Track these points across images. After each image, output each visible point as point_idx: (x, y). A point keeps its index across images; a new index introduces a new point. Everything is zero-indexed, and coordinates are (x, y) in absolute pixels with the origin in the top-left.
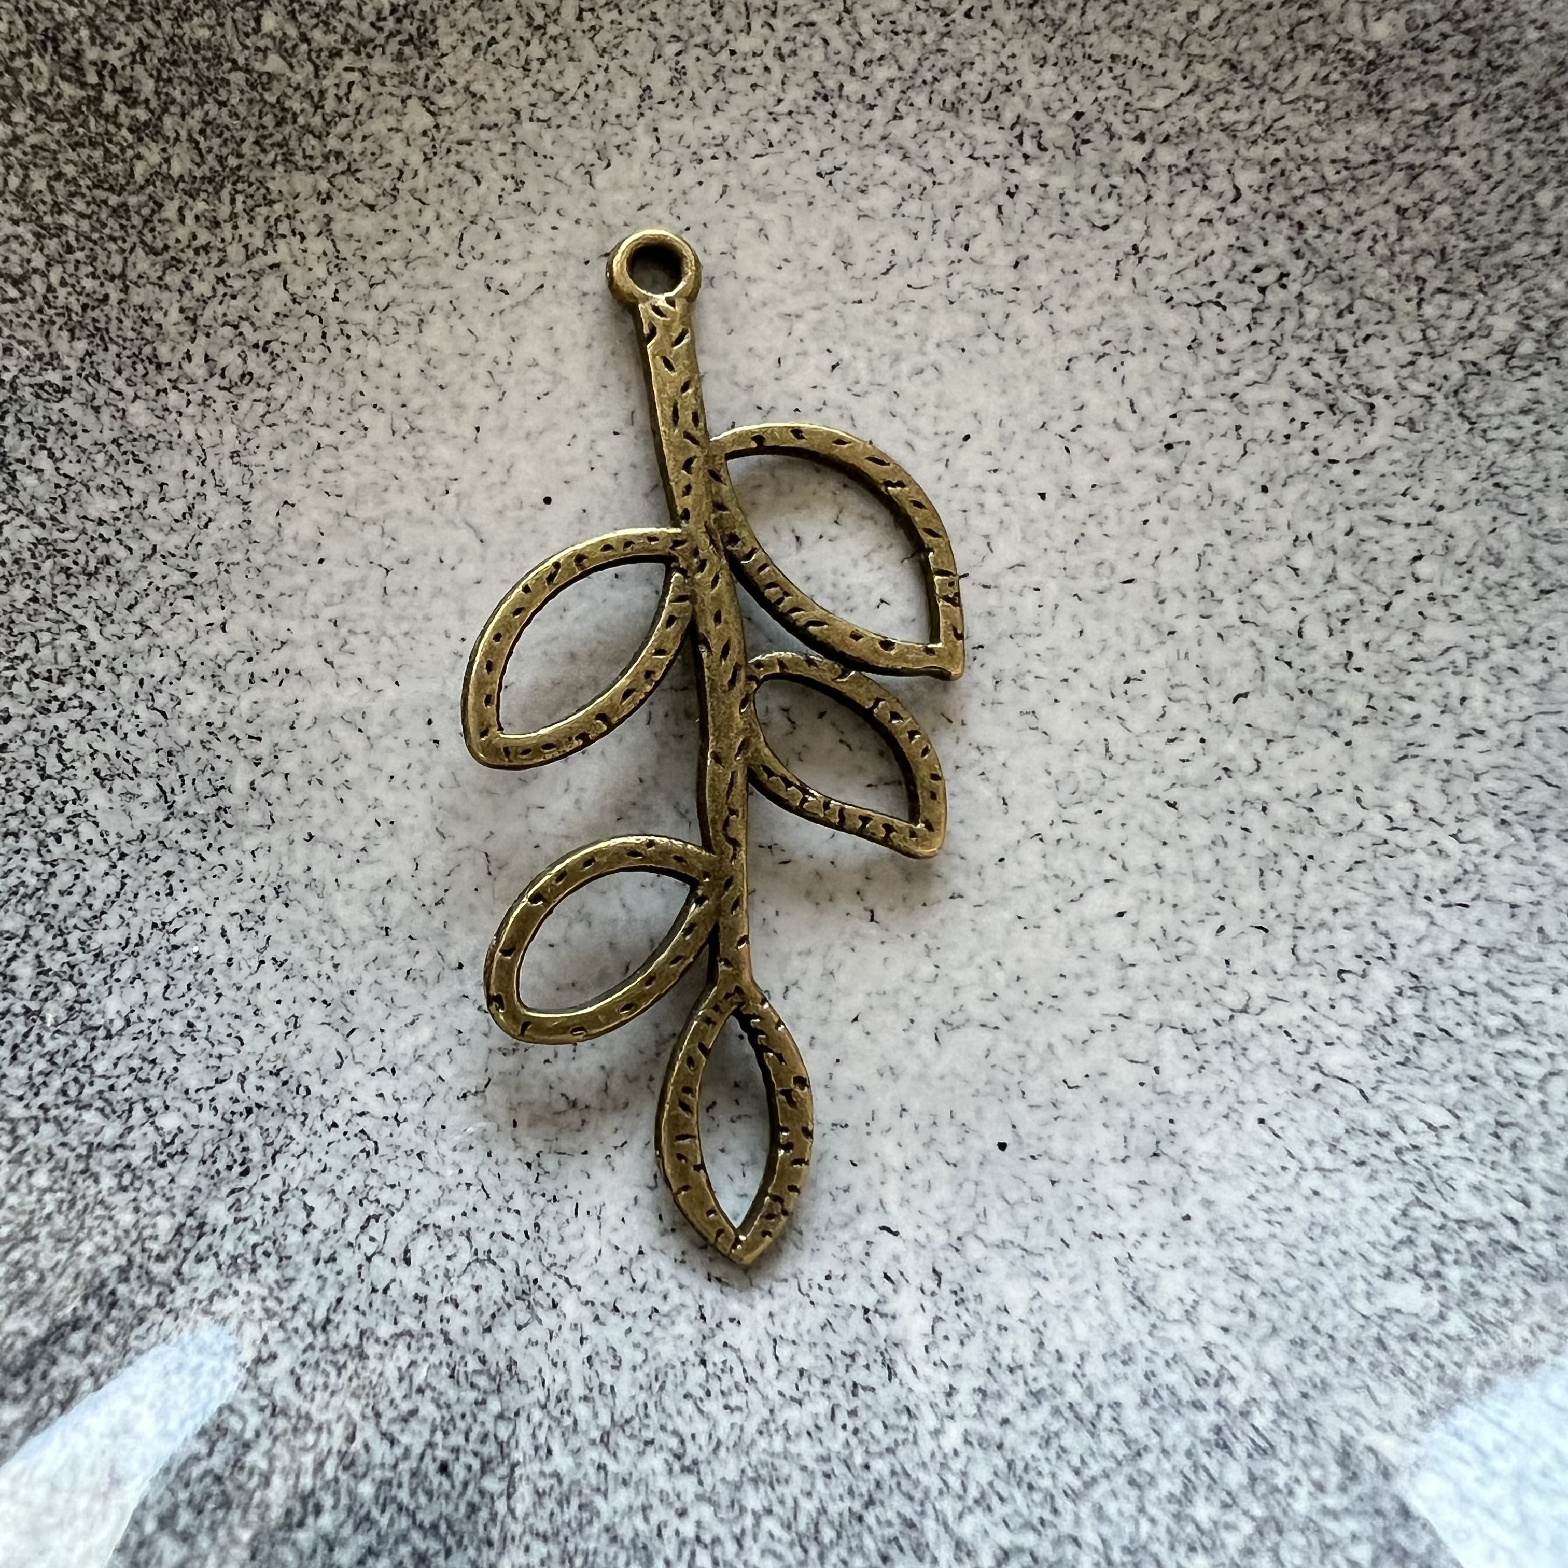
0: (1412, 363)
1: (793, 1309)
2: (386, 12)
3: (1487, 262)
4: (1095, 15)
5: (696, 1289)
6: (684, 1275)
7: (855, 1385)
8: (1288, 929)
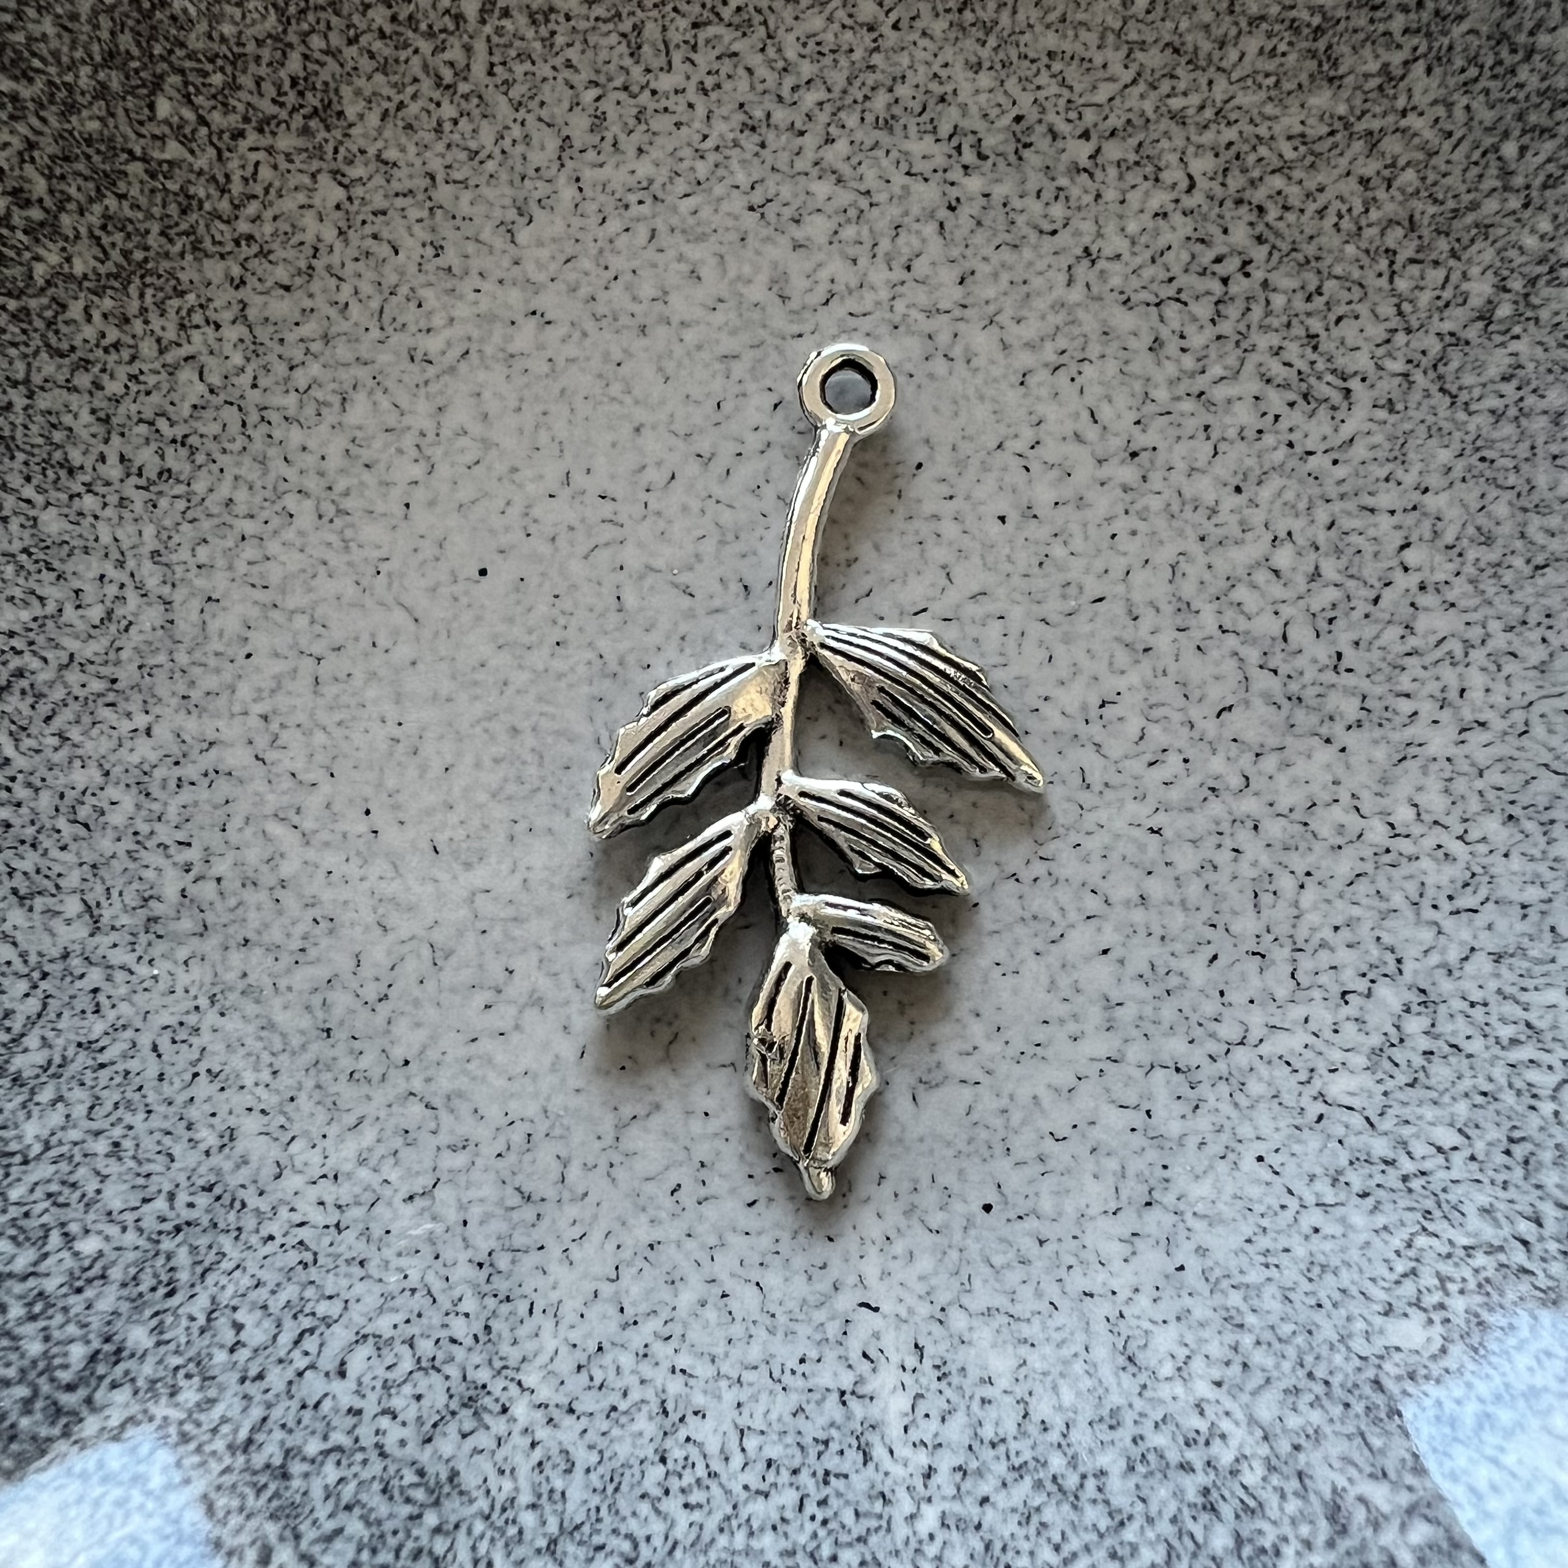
0: (1388, 341)
1: (764, 1397)
2: (287, 86)
3: (1457, 224)
4: (1028, 12)
5: (659, 1383)
6: (646, 1369)
7: (827, 1473)
8: (1286, 952)
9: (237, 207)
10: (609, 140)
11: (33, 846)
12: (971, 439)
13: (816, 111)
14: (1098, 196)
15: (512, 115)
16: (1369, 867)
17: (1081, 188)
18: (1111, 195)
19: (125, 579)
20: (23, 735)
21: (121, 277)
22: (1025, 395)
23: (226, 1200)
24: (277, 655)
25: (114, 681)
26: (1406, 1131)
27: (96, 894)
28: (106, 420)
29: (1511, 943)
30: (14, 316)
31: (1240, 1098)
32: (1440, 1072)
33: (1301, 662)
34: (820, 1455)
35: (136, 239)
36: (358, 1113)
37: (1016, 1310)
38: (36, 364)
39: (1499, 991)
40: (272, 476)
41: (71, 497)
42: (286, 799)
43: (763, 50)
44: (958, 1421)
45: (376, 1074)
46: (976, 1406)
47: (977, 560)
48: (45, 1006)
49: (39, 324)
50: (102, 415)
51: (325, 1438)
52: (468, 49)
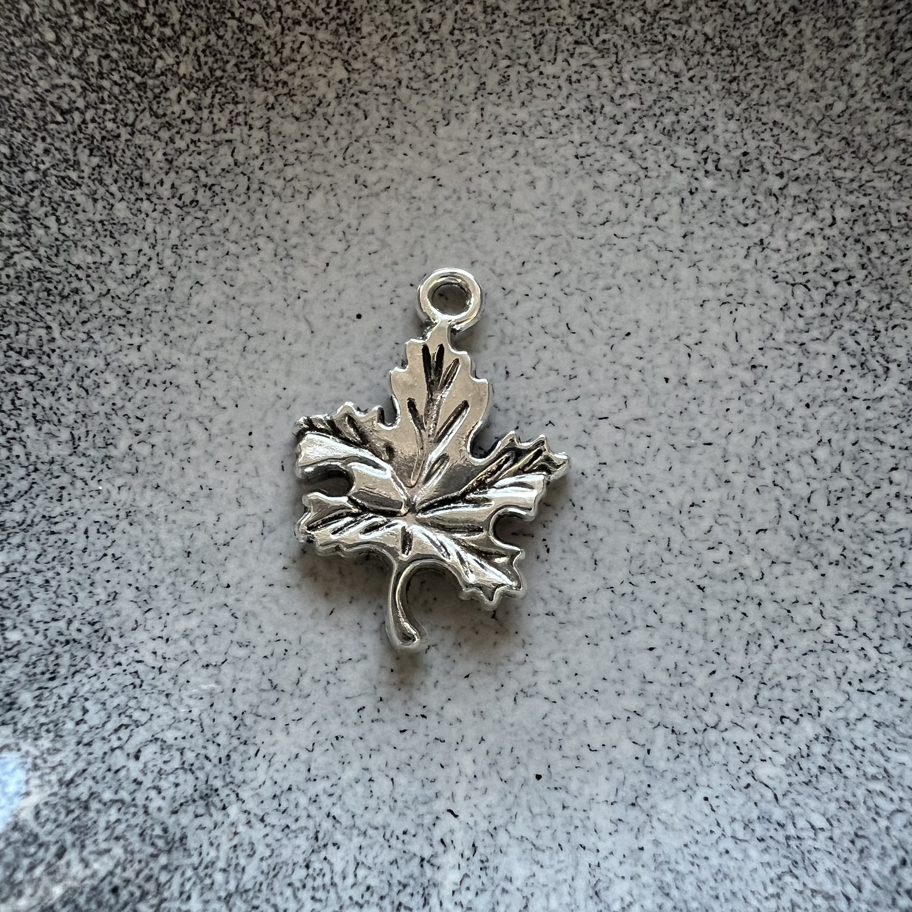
4: (769, 95)
5: (318, 820)
6: (313, 810)
7: (400, 904)
8: (756, 683)
9: (283, 63)
10: (507, 93)
11: (53, 393)
12: (663, 328)
13: (631, 113)
14: (777, 212)
15: (456, 60)
16: (818, 648)
17: (768, 204)
18: (785, 214)
19: (154, 255)
20: (66, 327)
21: (205, 83)
22: (702, 313)
23: (101, 634)
24: (227, 327)
25: (129, 312)
26: (796, 810)
27: (80, 432)
28: (170, 162)
29: (889, 718)
30: (137, 86)
31: (704, 759)
32: (826, 782)
33: (814, 517)
34: (399, 892)
35: (220, 64)
36: (191, 607)
37: (538, 843)
38: (141, 117)
39: (874, 745)
40: (256, 222)
41: (137, 199)
42: (205, 412)
43: (610, 69)
44: (485, 898)
45: (209, 587)
46: (498, 891)
47: (644, 399)
48: (31, 487)
49: (150, 94)
50: (169, 158)
51: (116, 792)
52: (443, 15)
